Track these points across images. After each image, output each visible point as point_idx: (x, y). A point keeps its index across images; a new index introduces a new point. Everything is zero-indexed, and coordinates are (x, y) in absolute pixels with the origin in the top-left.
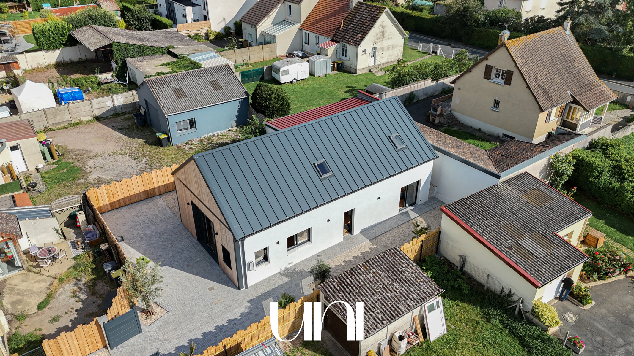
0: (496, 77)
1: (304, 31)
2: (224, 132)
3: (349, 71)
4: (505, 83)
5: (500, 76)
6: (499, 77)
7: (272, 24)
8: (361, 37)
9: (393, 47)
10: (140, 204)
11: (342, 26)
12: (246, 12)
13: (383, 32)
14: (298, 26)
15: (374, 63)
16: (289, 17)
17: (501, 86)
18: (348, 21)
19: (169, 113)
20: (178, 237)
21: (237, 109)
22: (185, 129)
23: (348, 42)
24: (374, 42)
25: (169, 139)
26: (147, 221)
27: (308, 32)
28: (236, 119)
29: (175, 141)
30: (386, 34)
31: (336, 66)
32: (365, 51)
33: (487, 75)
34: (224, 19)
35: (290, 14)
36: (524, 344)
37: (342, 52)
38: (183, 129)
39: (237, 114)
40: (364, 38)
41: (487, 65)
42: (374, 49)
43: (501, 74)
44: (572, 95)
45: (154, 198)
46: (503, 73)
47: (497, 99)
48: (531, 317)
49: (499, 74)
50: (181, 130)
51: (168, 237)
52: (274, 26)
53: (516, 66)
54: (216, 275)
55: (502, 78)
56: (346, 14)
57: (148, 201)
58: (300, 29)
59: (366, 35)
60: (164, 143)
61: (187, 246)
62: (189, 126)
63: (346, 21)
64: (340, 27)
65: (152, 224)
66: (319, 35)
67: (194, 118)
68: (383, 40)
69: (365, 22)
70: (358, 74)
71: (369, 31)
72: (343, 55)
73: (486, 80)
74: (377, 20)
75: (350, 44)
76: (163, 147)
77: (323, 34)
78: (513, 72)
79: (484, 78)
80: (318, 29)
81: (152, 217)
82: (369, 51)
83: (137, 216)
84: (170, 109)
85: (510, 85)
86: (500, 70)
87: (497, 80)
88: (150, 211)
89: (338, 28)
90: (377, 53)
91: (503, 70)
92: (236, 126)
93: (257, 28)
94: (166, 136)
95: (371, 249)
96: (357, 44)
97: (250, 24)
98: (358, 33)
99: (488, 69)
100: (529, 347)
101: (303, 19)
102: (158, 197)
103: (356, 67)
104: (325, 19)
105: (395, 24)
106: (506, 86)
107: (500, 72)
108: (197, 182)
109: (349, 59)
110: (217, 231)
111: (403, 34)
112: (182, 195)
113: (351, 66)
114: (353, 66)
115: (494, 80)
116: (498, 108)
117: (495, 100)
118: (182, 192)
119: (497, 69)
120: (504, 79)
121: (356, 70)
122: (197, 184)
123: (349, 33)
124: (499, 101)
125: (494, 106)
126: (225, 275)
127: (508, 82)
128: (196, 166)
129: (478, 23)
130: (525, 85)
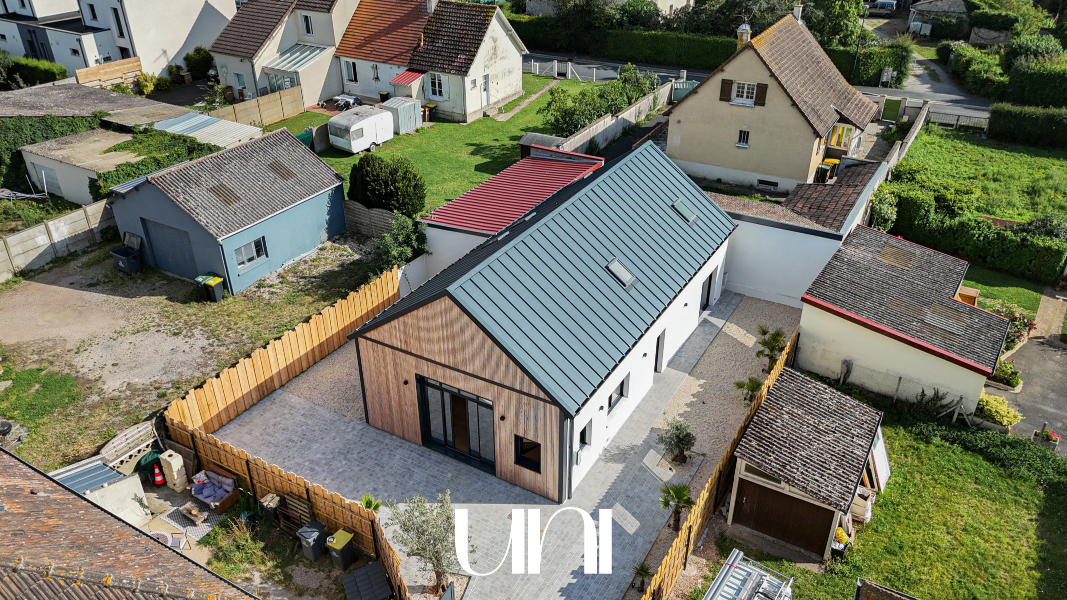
0: (738, 96)
1: (344, 59)
2: (312, 253)
3: (450, 118)
4: (756, 104)
5: (745, 95)
6: (742, 96)
7: (277, 52)
8: (465, 59)
9: (510, 72)
10: (255, 412)
11: (422, 43)
12: (219, 34)
13: (495, 48)
14: (331, 51)
15: (488, 100)
16: (308, 37)
17: (749, 109)
18: (432, 35)
19: (224, 233)
20: (380, 450)
21: (326, 210)
22: (250, 260)
23: (443, 70)
24: (486, 66)
25: (225, 285)
26: (295, 439)
27: (354, 60)
28: (326, 226)
29: (237, 286)
30: (499, 52)
31: (427, 113)
32: (474, 82)
33: (725, 95)
34: (165, 52)
35: (308, 32)
36: (991, 458)
37: (430, 88)
38: (246, 261)
39: (328, 217)
40: (473, 60)
41: (723, 80)
42: (486, 77)
43: (746, 90)
44: (836, 111)
45: (274, 395)
46: (748, 89)
47: (744, 129)
48: (978, 420)
49: (743, 92)
50: (243, 263)
51: (361, 455)
52: (282, 54)
53: (772, 75)
54: (500, 492)
55: (747, 97)
56: (423, 23)
57: (267, 402)
58: (336, 57)
59: (474, 56)
60: (218, 293)
61: (410, 461)
62: (255, 254)
63: (427, 35)
64: (419, 45)
65: (311, 441)
66: (377, 64)
67: (263, 237)
68: (495, 62)
69: (466, 34)
70: (469, 122)
71: (478, 48)
72: (434, 93)
73: (724, 102)
74: (487, 28)
75: (449, 73)
76: (216, 302)
77: (389, 60)
78: (767, 85)
79: (721, 99)
80: (374, 53)
81: (299, 429)
82: (480, 82)
83: (268, 434)
84: (221, 227)
85: (763, 105)
86: (744, 84)
87: (744, 100)
88: (286, 419)
89: (416, 48)
90: (490, 84)
91: (748, 85)
92: (329, 240)
93: (254, 61)
94: (219, 280)
95: (701, 386)
96: (463, 70)
97: (237, 56)
98: (458, 54)
99: (726, 85)
100: (999, 460)
101: (338, 39)
102: (279, 391)
103: (465, 111)
104: (382, 34)
105: (510, 33)
106: (758, 108)
107: (743, 88)
108: (447, 336)
109: (448, 99)
110: (502, 413)
111: (520, 50)
112: (383, 371)
113: (455, 110)
114: (458, 110)
115: (736, 100)
116: (747, 142)
117: (741, 132)
118: (382, 365)
119: (739, 84)
120: (752, 98)
121: (465, 115)
122: (448, 339)
123: (440, 55)
124: (748, 132)
125: (740, 141)
126: (517, 488)
127: (761, 100)
128: (454, 305)
129: (613, 22)
130: (788, 102)
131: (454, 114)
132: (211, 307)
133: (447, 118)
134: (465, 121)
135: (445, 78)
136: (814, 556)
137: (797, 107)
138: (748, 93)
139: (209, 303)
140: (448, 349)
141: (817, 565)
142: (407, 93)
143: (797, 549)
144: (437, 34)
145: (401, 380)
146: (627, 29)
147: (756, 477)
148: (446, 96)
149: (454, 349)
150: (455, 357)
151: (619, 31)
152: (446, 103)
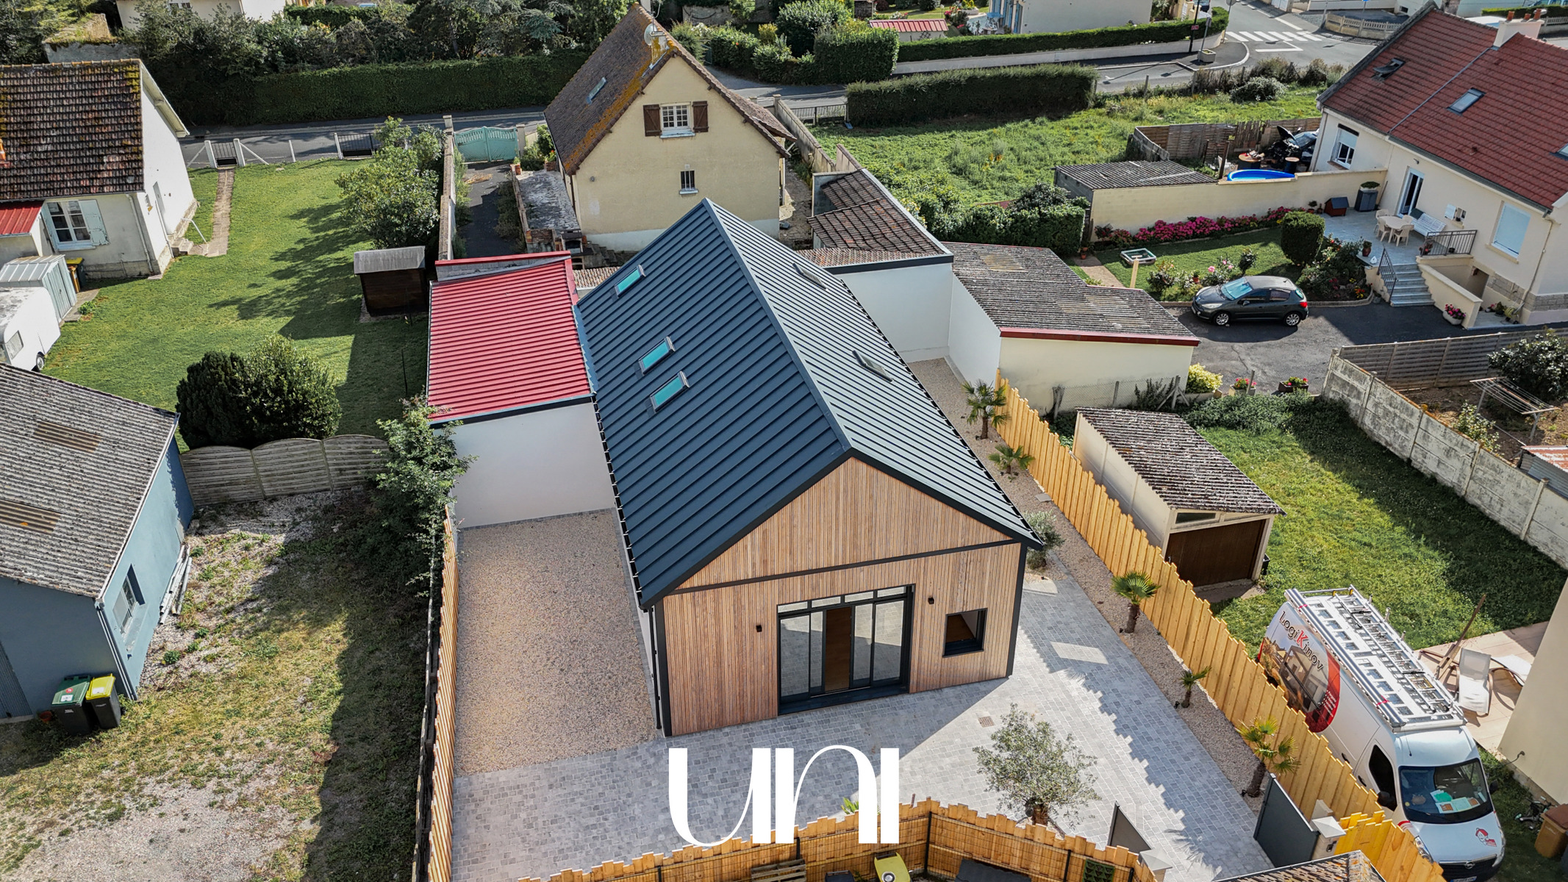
0: (666, 125)
2: (186, 567)
3: (117, 275)
4: (696, 131)
5: (675, 122)
6: (672, 125)
8: (123, 162)
10: (468, 829)
11: (3, 153)
17: (688, 140)
18: (16, 133)
20: (733, 756)
23: (86, 191)
25: (122, 685)
26: (591, 821)
28: (178, 510)
29: (134, 676)
31: (75, 276)
32: (148, 200)
33: (652, 128)
37: (54, 231)
39: (175, 493)
40: (140, 161)
41: (645, 107)
42: (156, 188)
43: (675, 116)
45: (462, 791)
46: (679, 112)
47: (687, 168)
48: (1193, 396)
49: (672, 119)
53: (713, 87)
55: (679, 124)
57: (465, 806)
59: (142, 153)
63: (6, 135)
65: (618, 809)
67: (131, 568)
69: (96, 119)
70: (163, 270)
71: (140, 138)
72: (65, 238)
73: (652, 138)
74: (138, 100)
75: (97, 193)
78: (706, 102)
79: (647, 135)
81: (576, 807)
82: (153, 197)
85: (706, 130)
86: (671, 107)
87: (676, 130)
88: (535, 808)
90: (163, 198)
91: (678, 107)
92: (189, 534)
94: (110, 680)
96: (130, 182)
98: (101, 156)
99: (651, 113)
102: (459, 781)
103: (152, 253)
105: (160, 104)
106: (700, 135)
107: (672, 113)
108: (845, 519)
109: (103, 241)
110: (929, 593)
111: (175, 131)
112: (711, 631)
113: (125, 259)
114: (133, 256)
115: (666, 132)
116: (693, 186)
117: (682, 173)
118: (711, 621)
119: (665, 108)
120: (685, 124)
121: (153, 262)
122: (845, 523)
123: (58, 166)
124: (693, 172)
125: (683, 187)
126: (946, 690)
127: (701, 125)
128: (863, 467)
129: (258, 63)
130: (738, 120)
131: (126, 266)
132: (117, 741)
133: (109, 275)
134: (155, 272)
135: (89, 206)
136: (1244, 582)
137: (752, 123)
138: (679, 118)
139: (104, 735)
140: (844, 539)
141: (1254, 589)
142: (23, 248)
143: (1225, 584)
144: (29, 130)
145: (748, 630)
146: (288, 71)
147: (1188, 523)
148: (97, 237)
149: (855, 535)
150: (855, 546)
151: (273, 76)
152: (100, 251)
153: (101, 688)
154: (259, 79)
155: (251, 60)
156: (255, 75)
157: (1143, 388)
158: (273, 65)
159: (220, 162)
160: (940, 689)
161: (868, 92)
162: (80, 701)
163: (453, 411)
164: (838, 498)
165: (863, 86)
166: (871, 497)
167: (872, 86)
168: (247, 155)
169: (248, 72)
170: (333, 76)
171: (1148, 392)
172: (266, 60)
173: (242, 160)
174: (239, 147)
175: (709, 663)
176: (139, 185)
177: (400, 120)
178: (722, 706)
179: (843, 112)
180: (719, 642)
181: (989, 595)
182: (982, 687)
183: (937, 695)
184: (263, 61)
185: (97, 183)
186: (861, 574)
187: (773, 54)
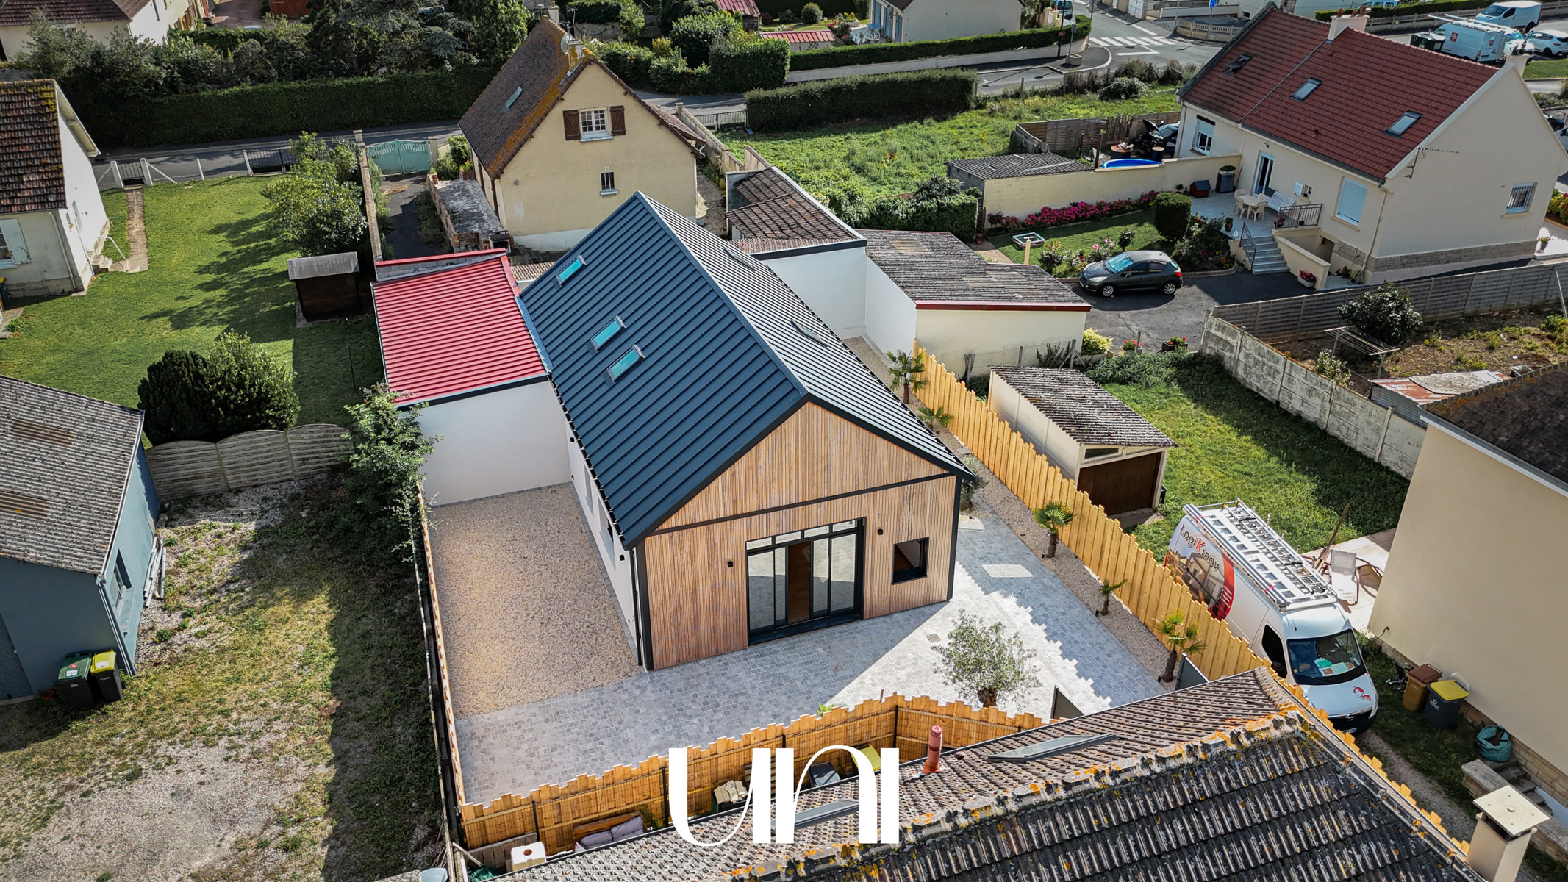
0: (585, 129)
4: (614, 134)
5: (594, 125)
6: (591, 129)
8: (43, 180)
17: (607, 143)
19: (97, 562)
23: (6, 209)
25: (121, 661)
28: (148, 505)
32: (68, 217)
33: (572, 132)
39: (144, 488)
40: (62, 178)
41: (564, 112)
42: (74, 205)
43: (593, 120)
45: (465, 731)
46: (597, 117)
47: (607, 170)
49: (590, 123)
51: (700, 702)
54: (888, 629)
55: (598, 128)
57: (469, 743)
59: (60, 170)
65: (612, 734)
67: (120, 554)
69: (13, 138)
70: (87, 287)
71: (59, 157)
73: (573, 142)
74: (54, 120)
75: (21, 211)
78: (623, 107)
79: (568, 139)
81: (573, 736)
82: (73, 215)
85: (623, 133)
86: (589, 112)
87: (595, 134)
88: (534, 739)
90: (81, 216)
91: (596, 112)
92: (158, 525)
94: (110, 656)
96: (52, 200)
98: (17, 175)
99: (570, 118)
105: (73, 124)
106: (618, 138)
107: (590, 117)
108: (804, 459)
109: (25, 260)
110: (878, 526)
111: (87, 151)
112: (688, 568)
113: (47, 276)
114: (55, 274)
115: (586, 136)
116: (613, 187)
117: (602, 175)
118: (687, 559)
119: (583, 113)
120: (603, 128)
121: (76, 278)
122: (804, 463)
124: (612, 174)
125: (604, 188)
126: (896, 615)
127: (619, 129)
128: (818, 410)
129: (157, 84)
130: (654, 122)
131: (49, 284)
133: (28, 294)
134: (79, 288)
135: (10, 226)
136: (1146, 511)
137: (667, 126)
138: (597, 122)
139: (109, 707)
140: (804, 478)
141: (1154, 516)
143: (1129, 513)
145: (720, 566)
146: (187, 91)
147: (1096, 458)
148: (18, 256)
149: (813, 474)
150: (813, 484)
151: (173, 97)
152: (23, 269)
153: (105, 662)
154: (158, 100)
155: (150, 81)
156: (155, 96)
157: (1044, 352)
158: (171, 84)
159: (127, 182)
160: (890, 614)
161: (766, 98)
162: (85, 675)
163: (415, 395)
164: (797, 440)
165: (760, 93)
166: (826, 438)
167: (770, 93)
168: (154, 175)
169: (147, 94)
170: (235, 95)
171: (1048, 356)
172: (165, 80)
173: (149, 179)
174: (146, 166)
175: (686, 599)
176: (61, 202)
177: (315, 134)
178: (698, 637)
179: (743, 118)
180: (695, 579)
181: (930, 526)
182: (927, 610)
183: (888, 619)
184: (161, 82)
185: (17, 202)
186: (819, 509)
187: (669, 66)
